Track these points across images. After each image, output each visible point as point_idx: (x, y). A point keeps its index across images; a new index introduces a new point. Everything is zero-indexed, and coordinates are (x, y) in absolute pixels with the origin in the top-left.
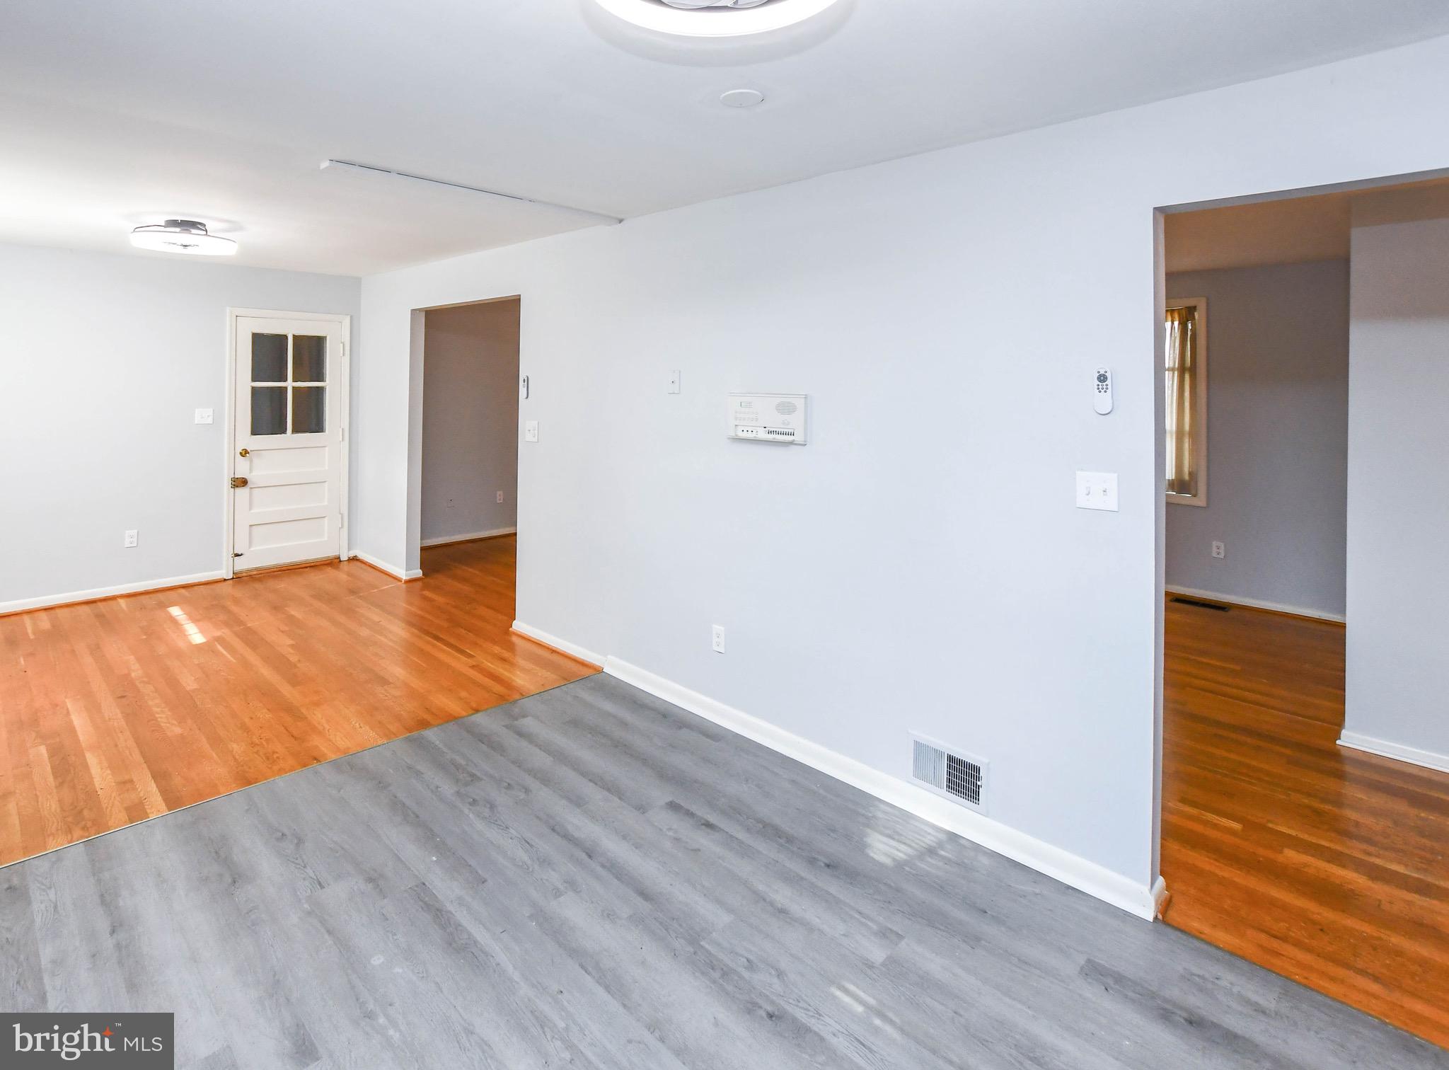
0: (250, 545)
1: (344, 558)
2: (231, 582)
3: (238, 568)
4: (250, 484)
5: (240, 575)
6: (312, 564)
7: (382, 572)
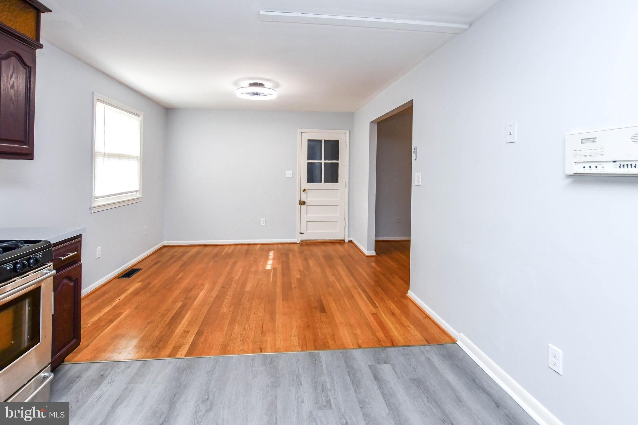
0: (307, 230)
1: (346, 240)
2: (299, 244)
3: (302, 239)
4: (307, 204)
5: (302, 242)
6: (332, 242)
7: (360, 251)
